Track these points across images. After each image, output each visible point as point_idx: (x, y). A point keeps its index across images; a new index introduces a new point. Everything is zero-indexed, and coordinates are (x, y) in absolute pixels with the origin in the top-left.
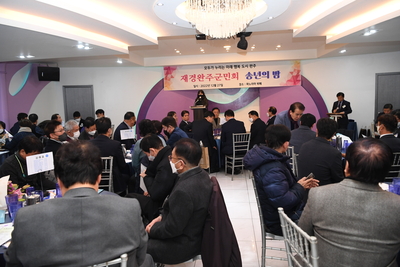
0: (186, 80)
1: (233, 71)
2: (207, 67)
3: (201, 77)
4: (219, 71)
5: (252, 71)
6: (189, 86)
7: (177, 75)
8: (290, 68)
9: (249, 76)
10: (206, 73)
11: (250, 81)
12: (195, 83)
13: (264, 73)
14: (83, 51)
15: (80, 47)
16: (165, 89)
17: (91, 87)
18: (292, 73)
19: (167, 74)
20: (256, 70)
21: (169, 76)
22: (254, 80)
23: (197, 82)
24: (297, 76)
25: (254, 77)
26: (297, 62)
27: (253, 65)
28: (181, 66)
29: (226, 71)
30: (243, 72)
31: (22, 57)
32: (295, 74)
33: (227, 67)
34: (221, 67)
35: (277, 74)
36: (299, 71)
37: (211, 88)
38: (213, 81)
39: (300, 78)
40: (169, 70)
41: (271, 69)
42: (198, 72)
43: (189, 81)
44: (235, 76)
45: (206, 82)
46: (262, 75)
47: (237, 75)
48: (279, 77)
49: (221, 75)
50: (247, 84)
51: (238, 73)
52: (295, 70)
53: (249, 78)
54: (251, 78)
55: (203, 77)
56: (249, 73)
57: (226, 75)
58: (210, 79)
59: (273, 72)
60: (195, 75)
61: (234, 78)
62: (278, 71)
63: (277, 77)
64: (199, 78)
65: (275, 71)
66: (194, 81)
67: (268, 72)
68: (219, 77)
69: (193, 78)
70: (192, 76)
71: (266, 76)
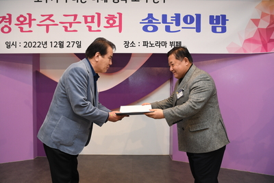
3: (26, 20)
4: (73, 7)
5: (158, 10)
8: (253, 9)
9: (149, 23)
11: (152, 37)
12: (10, 38)
13: (188, 19)
18: (256, 22)
20: (169, 8)
22: (161, 35)
23: (16, 35)
24: (271, 29)
25: (162, 27)
29: (92, 7)
30: (133, 13)
32: (264, 25)
35: (219, 22)
37: (49, 50)
44: (114, 22)
45: (38, 34)
46: (182, 24)
47: (117, 20)
48: (224, 30)
49: (75, 16)
50: (145, 44)
51: (120, 15)
52: (263, 15)
53: (150, 28)
54: (155, 29)
55: (31, 20)
56: (150, 16)
57: (89, 19)
58: (48, 26)
59: (211, 17)
60: (10, 15)
61: (112, 26)
62: (224, 16)
63: (219, 29)
64: (22, 23)
65: (215, 14)
66: (6, 30)
67: (199, 16)
68: (71, 24)
69: (3, 24)
70: (4, 18)
71: (194, 25)
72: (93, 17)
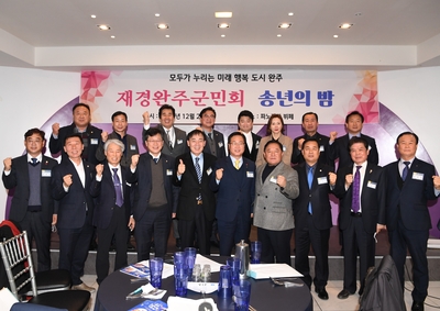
0: (128, 102)
1: (232, 86)
2: (176, 76)
3: (162, 96)
4: (203, 85)
6: (135, 115)
7: (110, 91)
8: (355, 86)
13: (299, 95)
18: (358, 97)
19: (87, 87)
20: (283, 86)
21: (92, 91)
22: (277, 108)
23: (152, 107)
24: (371, 103)
25: (277, 102)
27: (276, 76)
28: (119, 71)
29: (218, 85)
30: (253, 90)
32: (365, 99)
33: (221, 77)
34: (206, 77)
35: (326, 97)
36: (374, 94)
37: (183, 121)
38: (189, 107)
39: (376, 109)
40: (93, 79)
41: (315, 86)
43: (136, 103)
44: (237, 97)
46: (294, 99)
47: (239, 96)
48: (330, 104)
49: (204, 93)
50: (263, 116)
51: (242, 92)
52: (365, 91)
53: (267, 103)
54: (271, 104)
55: (166, 96)
56: (267, 92)
57: (216, 96)
58: (181, 101)
59: (319, 93)
60: (149, 92)
61: (235, 101)
62: (330, 93)
63: (326, 104)
64: (159, 98)
65: (322, 91)
66: (145, 103)
67: (308, 93)
68: (200, 99)
69: (142, 99)
70: (143, 93)
71: (304, 100)
72: (219, 94)
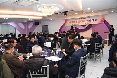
0: (70, 23)
1: (83, 20)
2: (76, 19)
3: (74, 22)
4: (79, 20)
5: (88, 19)
6: (71, 24)
7: (68, 22)
8: (101, 18)
9: (87, 21)
10: (75, 21)
12: (73, 24)
13: (92, 20)
14: (31, 20)
15: (30, 19)
16: (65, 25)
17: (48, 26)
18: (101, 19)
19: (66, 21)
20: (90, 19)
22: (89, 22)
24: (103, 20)
25: (89, 21)
26: (103, 16)
27: (88, 17)
28: (69, 19)
29: (81, 20)
30: (86, 20)
31: (25, 21)
32: (102, 19)
33: (81, 19)
34: (79, 19)
35: (96, 20)
36: (104, 18)
37: (77, 25)
38: (77, 23)
39: (104, 21)
40: (66, 20)
41: (94, 18)
42: (73, 21)
44: (83, 21)
45: (75, 23)
68: (79, 22)
